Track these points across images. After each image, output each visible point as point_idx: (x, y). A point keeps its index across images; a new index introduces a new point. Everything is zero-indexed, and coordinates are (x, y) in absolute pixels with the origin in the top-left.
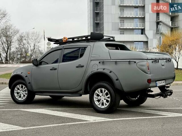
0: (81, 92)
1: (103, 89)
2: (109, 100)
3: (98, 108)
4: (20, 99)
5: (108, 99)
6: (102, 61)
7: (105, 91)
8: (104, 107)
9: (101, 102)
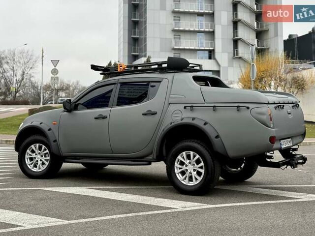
0: (150, 157)
1: (192, 153)
2: (203, 171)
3: (182, 186)
4: (35, 170)
5: (200, 170)
6: (190, 105)
7: (194, 156)
8: (192, 185)
9: (187, 174)
